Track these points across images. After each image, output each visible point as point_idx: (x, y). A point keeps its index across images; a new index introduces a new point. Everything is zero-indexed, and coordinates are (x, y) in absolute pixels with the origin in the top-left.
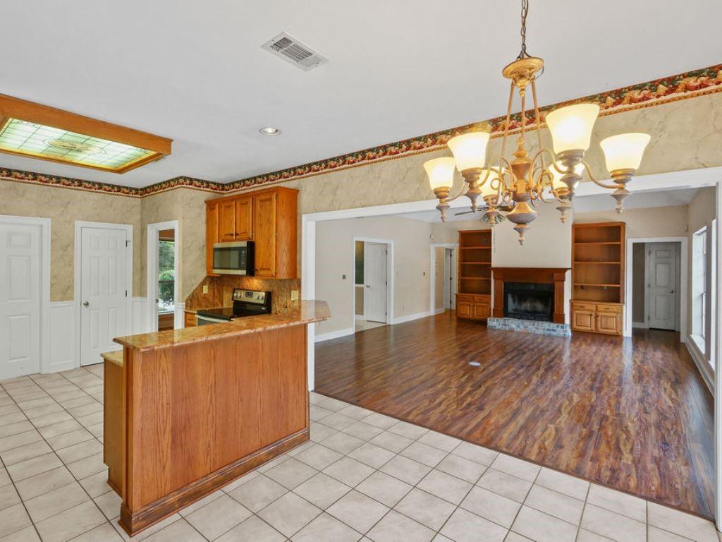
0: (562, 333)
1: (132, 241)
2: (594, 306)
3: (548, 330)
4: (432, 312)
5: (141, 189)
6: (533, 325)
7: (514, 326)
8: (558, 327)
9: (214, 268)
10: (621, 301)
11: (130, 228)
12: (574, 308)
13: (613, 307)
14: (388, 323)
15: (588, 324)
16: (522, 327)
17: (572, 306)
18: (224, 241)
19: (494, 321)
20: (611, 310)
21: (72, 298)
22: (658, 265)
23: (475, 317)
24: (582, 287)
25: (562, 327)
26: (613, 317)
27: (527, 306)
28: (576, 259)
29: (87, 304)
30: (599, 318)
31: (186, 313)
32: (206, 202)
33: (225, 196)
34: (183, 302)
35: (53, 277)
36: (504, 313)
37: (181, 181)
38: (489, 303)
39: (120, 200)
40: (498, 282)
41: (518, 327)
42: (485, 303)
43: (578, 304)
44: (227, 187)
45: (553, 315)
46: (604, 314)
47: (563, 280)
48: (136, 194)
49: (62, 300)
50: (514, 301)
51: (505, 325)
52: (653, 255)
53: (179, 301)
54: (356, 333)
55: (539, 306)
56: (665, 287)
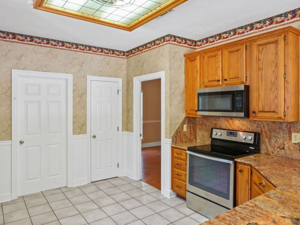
1: (121, 90)
5: (127, 52)
9: (199, 110)
11: (120, 81)
18: (206, 87)
21: (85, 132)
29: (94, 137)
31: (172, 147)
32: (185, 56)
33: (197, 50)
34: (170, 139)
35: (74, 117)
37: (167, 38)
39: (113, 60)
44: (199, 43)
48: (124, 55)
49: (79, 133)
53: (166, 138)
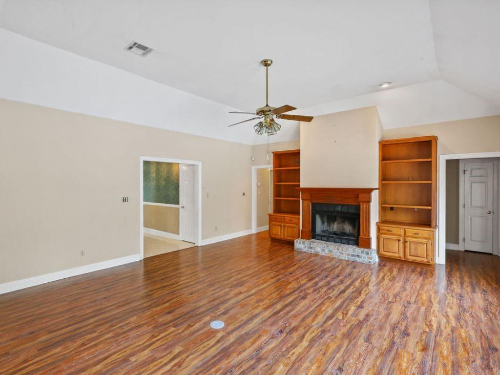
0: (366, 260)
2: (402, 231)
3: (353, 255)
4: (254, 230)
6: (338, 249)
7: (319, 249)
8: (362, 252)
10: (433, 224)
12: (381, 231)
13: (424, 231)
14: (196, 245)
15: (395, 250)
16: (327, 251)
17: (379, 229)
19: (300, 243)
20: (420, 235)
22: (473, 184)
23: (286, 237)
24: (392, 209)
25: (367, 253)
26: (423, 243)
27: (335, 227)
28: (384, 178)
30: (408, 244)
36: (312, 234)
38: (298, 224)
40: (306, 203)
41: (323, 250)
42: (294, 224)
43: (386, 227)
45: (358, 239)
46: (414, 239)
47: (369, 201)
50: (323, 222)
51: (311, 248)
52: (468, 173)
54: (144, 259)
55: (348, 228)
56: (481, 207)
